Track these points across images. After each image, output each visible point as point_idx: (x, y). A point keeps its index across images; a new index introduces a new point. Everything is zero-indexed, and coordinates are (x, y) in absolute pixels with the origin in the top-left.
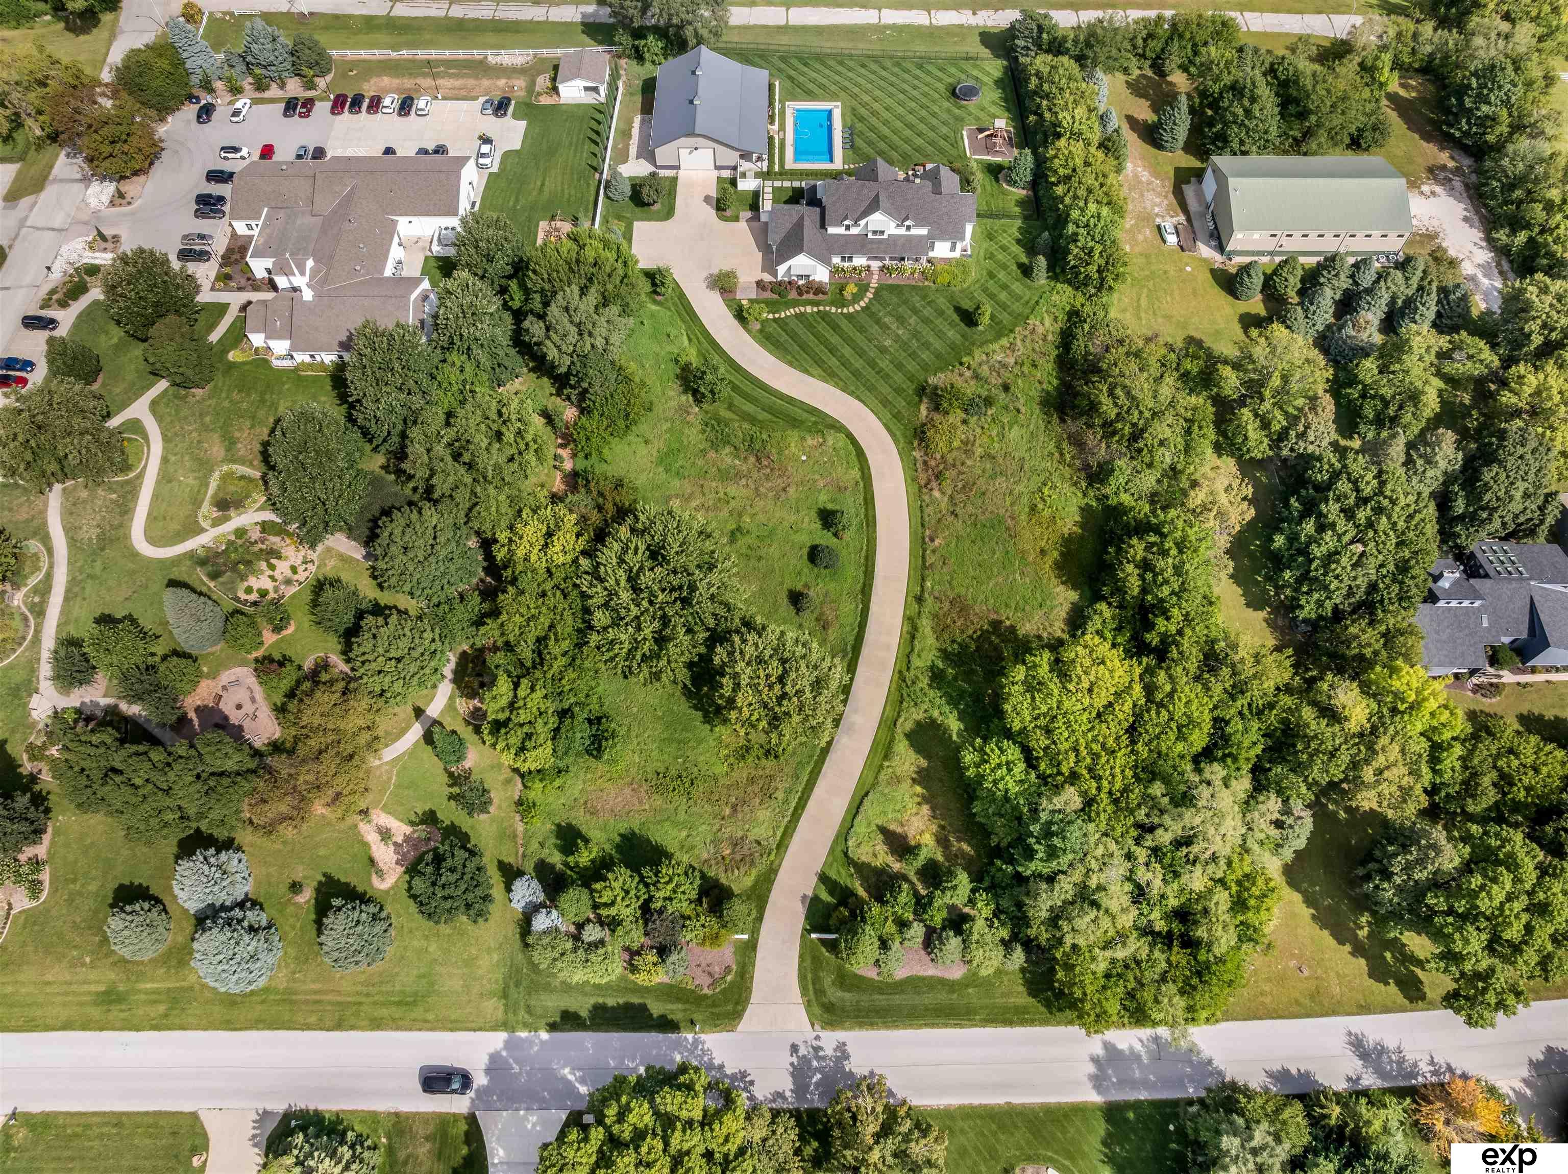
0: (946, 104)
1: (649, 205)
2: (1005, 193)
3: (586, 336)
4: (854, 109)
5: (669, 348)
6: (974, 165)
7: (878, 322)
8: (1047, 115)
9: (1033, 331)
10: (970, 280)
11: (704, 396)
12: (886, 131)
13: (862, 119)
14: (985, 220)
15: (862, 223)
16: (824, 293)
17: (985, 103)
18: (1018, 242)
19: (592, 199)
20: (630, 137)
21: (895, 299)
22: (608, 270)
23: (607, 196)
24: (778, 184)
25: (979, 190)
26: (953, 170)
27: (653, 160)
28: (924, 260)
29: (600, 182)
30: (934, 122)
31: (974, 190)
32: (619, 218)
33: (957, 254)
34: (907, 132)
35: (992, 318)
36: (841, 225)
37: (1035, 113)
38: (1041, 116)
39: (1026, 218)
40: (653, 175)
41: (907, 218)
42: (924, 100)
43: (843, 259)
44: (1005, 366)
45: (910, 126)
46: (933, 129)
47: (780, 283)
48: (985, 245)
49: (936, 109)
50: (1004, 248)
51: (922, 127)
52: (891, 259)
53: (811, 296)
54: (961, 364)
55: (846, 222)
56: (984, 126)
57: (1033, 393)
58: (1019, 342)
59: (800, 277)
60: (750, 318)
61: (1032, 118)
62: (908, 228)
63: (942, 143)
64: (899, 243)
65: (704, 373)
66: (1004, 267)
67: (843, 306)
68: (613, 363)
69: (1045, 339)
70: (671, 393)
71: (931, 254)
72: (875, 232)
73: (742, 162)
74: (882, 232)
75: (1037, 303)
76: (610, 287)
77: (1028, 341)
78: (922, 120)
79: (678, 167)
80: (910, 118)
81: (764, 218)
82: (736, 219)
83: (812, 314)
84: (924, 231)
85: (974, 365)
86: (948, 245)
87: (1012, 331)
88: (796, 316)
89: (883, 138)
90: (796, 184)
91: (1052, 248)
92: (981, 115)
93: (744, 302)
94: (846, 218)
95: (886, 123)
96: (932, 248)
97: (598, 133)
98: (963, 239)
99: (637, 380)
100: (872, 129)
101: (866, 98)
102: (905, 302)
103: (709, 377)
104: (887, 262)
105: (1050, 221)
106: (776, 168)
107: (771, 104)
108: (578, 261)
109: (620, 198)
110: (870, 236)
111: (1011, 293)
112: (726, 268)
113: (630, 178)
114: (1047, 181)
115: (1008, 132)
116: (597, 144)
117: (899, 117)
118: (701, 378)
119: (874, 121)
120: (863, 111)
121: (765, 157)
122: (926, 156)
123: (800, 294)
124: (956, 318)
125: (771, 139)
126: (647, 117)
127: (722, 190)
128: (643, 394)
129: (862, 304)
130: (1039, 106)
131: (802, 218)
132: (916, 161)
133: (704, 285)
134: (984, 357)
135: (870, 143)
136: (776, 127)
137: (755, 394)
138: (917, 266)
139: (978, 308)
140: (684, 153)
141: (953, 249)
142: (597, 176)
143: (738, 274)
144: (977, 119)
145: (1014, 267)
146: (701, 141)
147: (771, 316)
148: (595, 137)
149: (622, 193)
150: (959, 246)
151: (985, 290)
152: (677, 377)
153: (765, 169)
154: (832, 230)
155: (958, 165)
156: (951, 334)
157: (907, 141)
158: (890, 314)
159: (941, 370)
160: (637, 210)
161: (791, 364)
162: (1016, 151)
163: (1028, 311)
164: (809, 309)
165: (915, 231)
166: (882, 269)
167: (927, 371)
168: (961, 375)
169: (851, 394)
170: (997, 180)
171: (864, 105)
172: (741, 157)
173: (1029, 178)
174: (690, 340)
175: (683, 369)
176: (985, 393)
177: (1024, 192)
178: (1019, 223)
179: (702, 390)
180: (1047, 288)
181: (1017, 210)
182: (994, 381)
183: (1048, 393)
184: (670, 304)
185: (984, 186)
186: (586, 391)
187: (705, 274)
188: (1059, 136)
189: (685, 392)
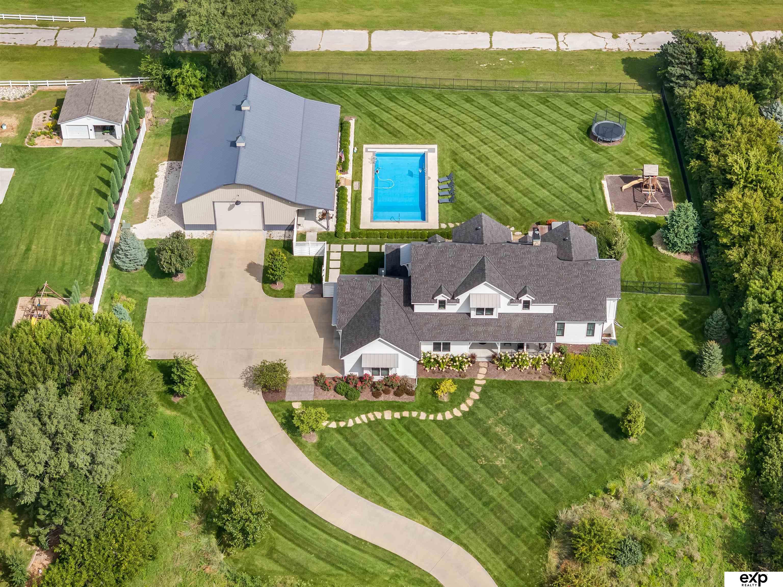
0: (579, 147)
1: (170, 275)
2: (660, 259)
3: (63, 452)
4: (454, 153)
5: (187, 469)
6: (618, 222)
7: (486, 433)
8: (713, 159)
9: (708, 445)
10: (616, 375)
11: (232, 537)
12: (498, 181)
13: (465, 166)
14: (635, 295)
15: (462, 298)
16: (410, 393)
17: (632, 146)
18: (682, 323)
19: (93, 268)
20: (151, 188)
21: (510, 402)
22: (101, 360)
23: (115, 265)
24: (349, 248)
25: (625, 256)
26: (589, 230)
27: (179, 217)
28: (550, 347)
29: (106, 246)
30: (564, 169)
31: (617, 256)
32: (128, 292)
33: (596, 339)
34: (527, 182)
35: (649, 425)
36: (432, 300)
37: (699, 157)
38: (705, 160)
39: (692, 292)
40: (177, 236)
41: (523, 292)
42: (549, 142)
43: (437, 347)
44: (669, 494)
45: (530, 175)
46: (562, 177)
47: (347, 380)
48: (637, 327)
49: (565, 152)
50: (662, 332)
51: (546, 175)
52: (504, 345)
53: (391, 397)
54: (606, 491)
55: (440, 298)
56: (630, 174)
57: (711, 533)
58: (688, 460)
59: (376, 370)
60: (304, 427)
61: (694, 163)
62: (527, 305)
63: (574, 195)
64: (515, 325)
65: (232, 504)
66: (664, 357)
67: (437, 411)
68: (101, 489)
69: (725, 456)
70: (186, 533)
71: (559, 340)
72: (480, 311)
73: (301, 220)
74: (490, 311)
75: (712, 405)
76: (102, 384)
77: (701, 457)
78: (547, 167)
79: (213, 227)
80: (531, 164)
81: (328, 292)
82: (290, 293)
83: (392, 423)
84: (548, 309)
85: (624, 492)
86: (583, 327)
87: (677, 444)
88: (370, 424)
89: (495, 190)
90: (374, 248)
91: (729, 331)
92: (626, 159)
93: (296, 406)
94: (439, 292)
95: (497, 170)
96: (562, 332)
97: (108, 183)
98: (603, 319)
99: (136, 514)
100: (479, 178)
101: (472, 140)
102: (526, 405)
103: (239, 511)
104: (498, 351)
105: (725, 296)
106: (348, 228)
107: (344, 148)
108: (60, 349)
109: (131, 266)
110: (474, 315)
111: (675, 392)
112: (271, 359)
113: (148, 242)
114: (717, 244)
115: (661, 180)
116: (105, 196)
117: (515, 163)
118: (228, 512)
119: (481, 168)
120: (466, 156)
121: (333, 213)
122: (552, 212)
123: (376, 394)
124: (597, 426)
125: (342, 190)
126: (175, 164)
127: (271, 256)
128: (143, 535)
129: (464, 407)
130: (702, 148)
131: (378, 292)
132: (538, 217)
133: (241, 382)
134: (640, 482)
135: (476, 196)
136: (349, 176)
137: (308, 534)
138: (540, 355)
139: (627, 412)
140: (221, 208)
141: (591, 331)
142: (103, 238)
143: (289, 366)
144: (622, 165)
145: (678, 357)
146: (245, 194)
147: (333, 425)
148: (104, 188)
149: (134, 260)
150: (598, 328)
151: (638, 388)
152: (196, 510)
153: (332, 229)
154: (419, 308)
155: (595, 223)
156: (590, 449)
157: (526, 193)
158: (503, 421)
159: (578, 499)
160: (154, 282)
161: (360, 492)
162: (674, 205)
163: (699, 416)
164: (388, 415)
165: (535, 309)
166: (493, 359)
167: (557, 501)
168: (606, 507)
169: (448, 534)
170: (650, 242)
171: (469, 148)
172: (299, 213)
173: (693, 240)
174: (217, 457)
175: (204, 499)
176: (641, 533)
177: (687, 258)
178: (682, 298)
179: (229, 528)
180: (725, 385)
181: (679, 280)
182: (654, 516)
183: (733, 531)
184: (191, 408)
185: (631, 250)
186: (60, 530)
187: (244, 367)
188: (730, 185)
189: (206, 531)
